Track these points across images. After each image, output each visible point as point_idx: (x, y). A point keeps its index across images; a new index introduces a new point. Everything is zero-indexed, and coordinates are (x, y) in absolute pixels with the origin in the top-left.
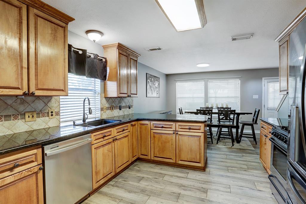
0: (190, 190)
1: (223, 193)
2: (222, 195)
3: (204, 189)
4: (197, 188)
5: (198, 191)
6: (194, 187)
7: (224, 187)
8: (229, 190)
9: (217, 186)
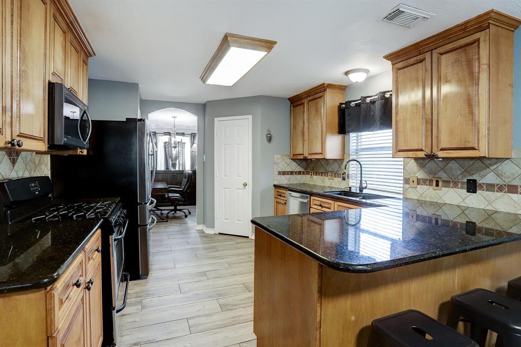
0: (242, 300)
1: (199, 314)
2: (200, 310)
3: (227, 310)
4: (238, 307)
5: (234, 304)
6: (241, 306)
7: (200, 324)
8: (191, 322)
9: (211, 323)
